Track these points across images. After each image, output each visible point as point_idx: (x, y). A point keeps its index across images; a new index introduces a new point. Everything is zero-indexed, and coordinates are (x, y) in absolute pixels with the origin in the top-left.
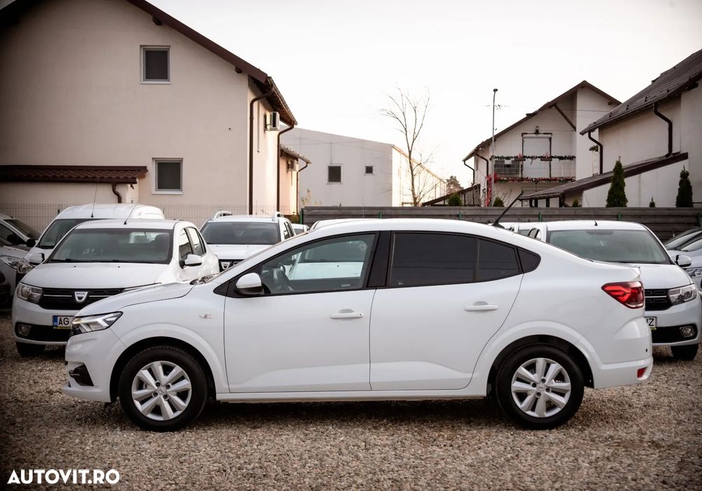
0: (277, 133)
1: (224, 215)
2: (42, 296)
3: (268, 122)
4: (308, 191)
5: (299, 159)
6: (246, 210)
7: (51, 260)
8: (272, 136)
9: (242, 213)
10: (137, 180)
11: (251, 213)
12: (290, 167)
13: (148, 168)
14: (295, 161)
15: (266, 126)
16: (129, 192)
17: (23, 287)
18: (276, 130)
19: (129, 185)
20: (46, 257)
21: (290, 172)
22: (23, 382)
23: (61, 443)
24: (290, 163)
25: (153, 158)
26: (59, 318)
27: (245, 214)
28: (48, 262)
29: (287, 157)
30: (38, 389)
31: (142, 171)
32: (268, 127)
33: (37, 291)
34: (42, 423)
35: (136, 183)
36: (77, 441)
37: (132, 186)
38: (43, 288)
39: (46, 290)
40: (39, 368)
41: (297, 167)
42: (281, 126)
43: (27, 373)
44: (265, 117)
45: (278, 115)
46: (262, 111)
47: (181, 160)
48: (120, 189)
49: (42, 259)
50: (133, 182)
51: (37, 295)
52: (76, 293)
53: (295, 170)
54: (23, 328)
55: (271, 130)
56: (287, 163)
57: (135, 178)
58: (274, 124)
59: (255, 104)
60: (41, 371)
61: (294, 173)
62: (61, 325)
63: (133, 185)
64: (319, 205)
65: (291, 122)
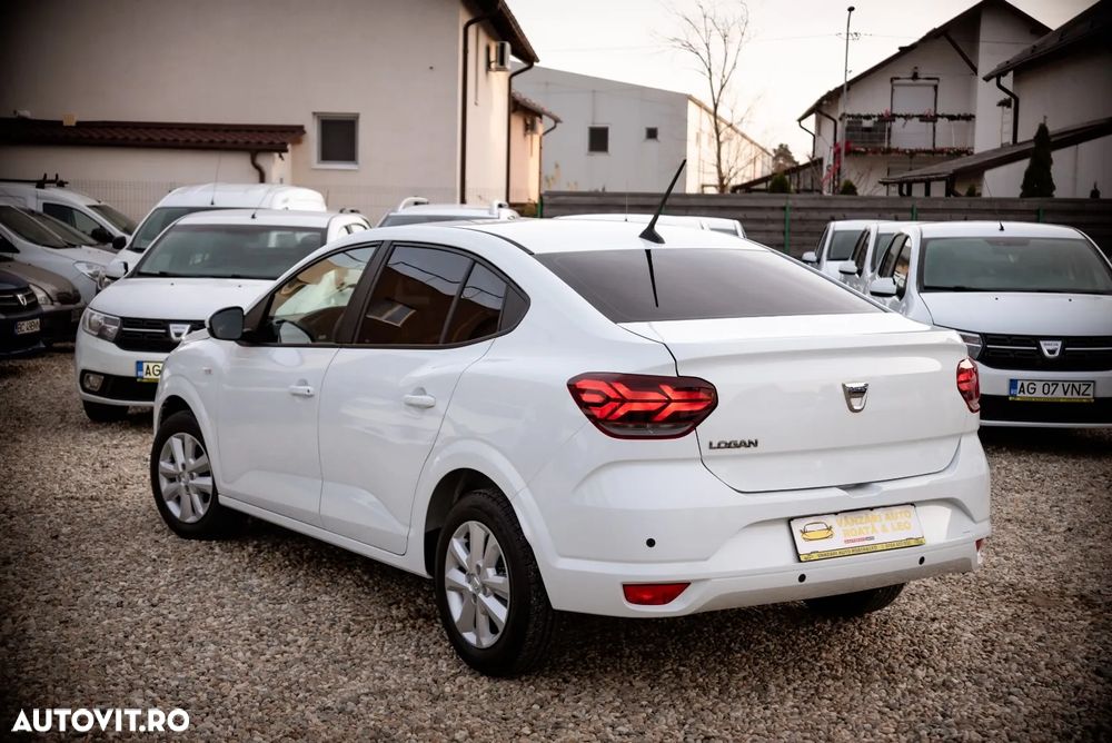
0: (509, 74)
1: (416, 204)
2: (120, 330)
3: (493, 58)
4: (557, 166)
5: (544, 117)
6: (455, 195)
7: (137, 273)
8: (499, 80)
9: (449, 201)
10: (289, 147)
11: (463, 201)
12: (529, 128)
13: (306, 129)
14: (538, 119)
15: (489, 63)
16: (277, 165)
17: (92, 314)
18: (504, 70)
19: (277, 155)
20: (131, 268)
21: (529, 136)
22: (85, 466)
23: (122, 572)
24: (529, 122)
25: (314, 114)
26: (145, 365)
27: (454, 202)
28: (132, 276)
29: (522, 111)
30: (105, 476)
31: (296, 133)
32: (493, 65)
33: (113, 322)
34: (100, 536)
35: (286, 151)
36: (149, 569)
37: (281, 156)
38: (122, 318)
39: (127, 321)
40: (115, 442)
41: (541, 128)
42: (513, 63)
43: (95, 450)
44: (488, 49)
45: (508, 46)
46: (483, 40)
47: (356, 117)
48: (262, 160)
49: (124, 271)
50: (282, 149)
51: (113, 329)
52: (171, 326)
53: (536, 133)
54: (91, 378)
55: (497, 70)
56: (525, 121)
57: (285, 144)
58: (502, 60)
59: (472, 29)
60: (116, 447)
61: (536, 138)
62: (148, 376)
63: (283, 154)
64: (573, 189)
65: (528, 57)
